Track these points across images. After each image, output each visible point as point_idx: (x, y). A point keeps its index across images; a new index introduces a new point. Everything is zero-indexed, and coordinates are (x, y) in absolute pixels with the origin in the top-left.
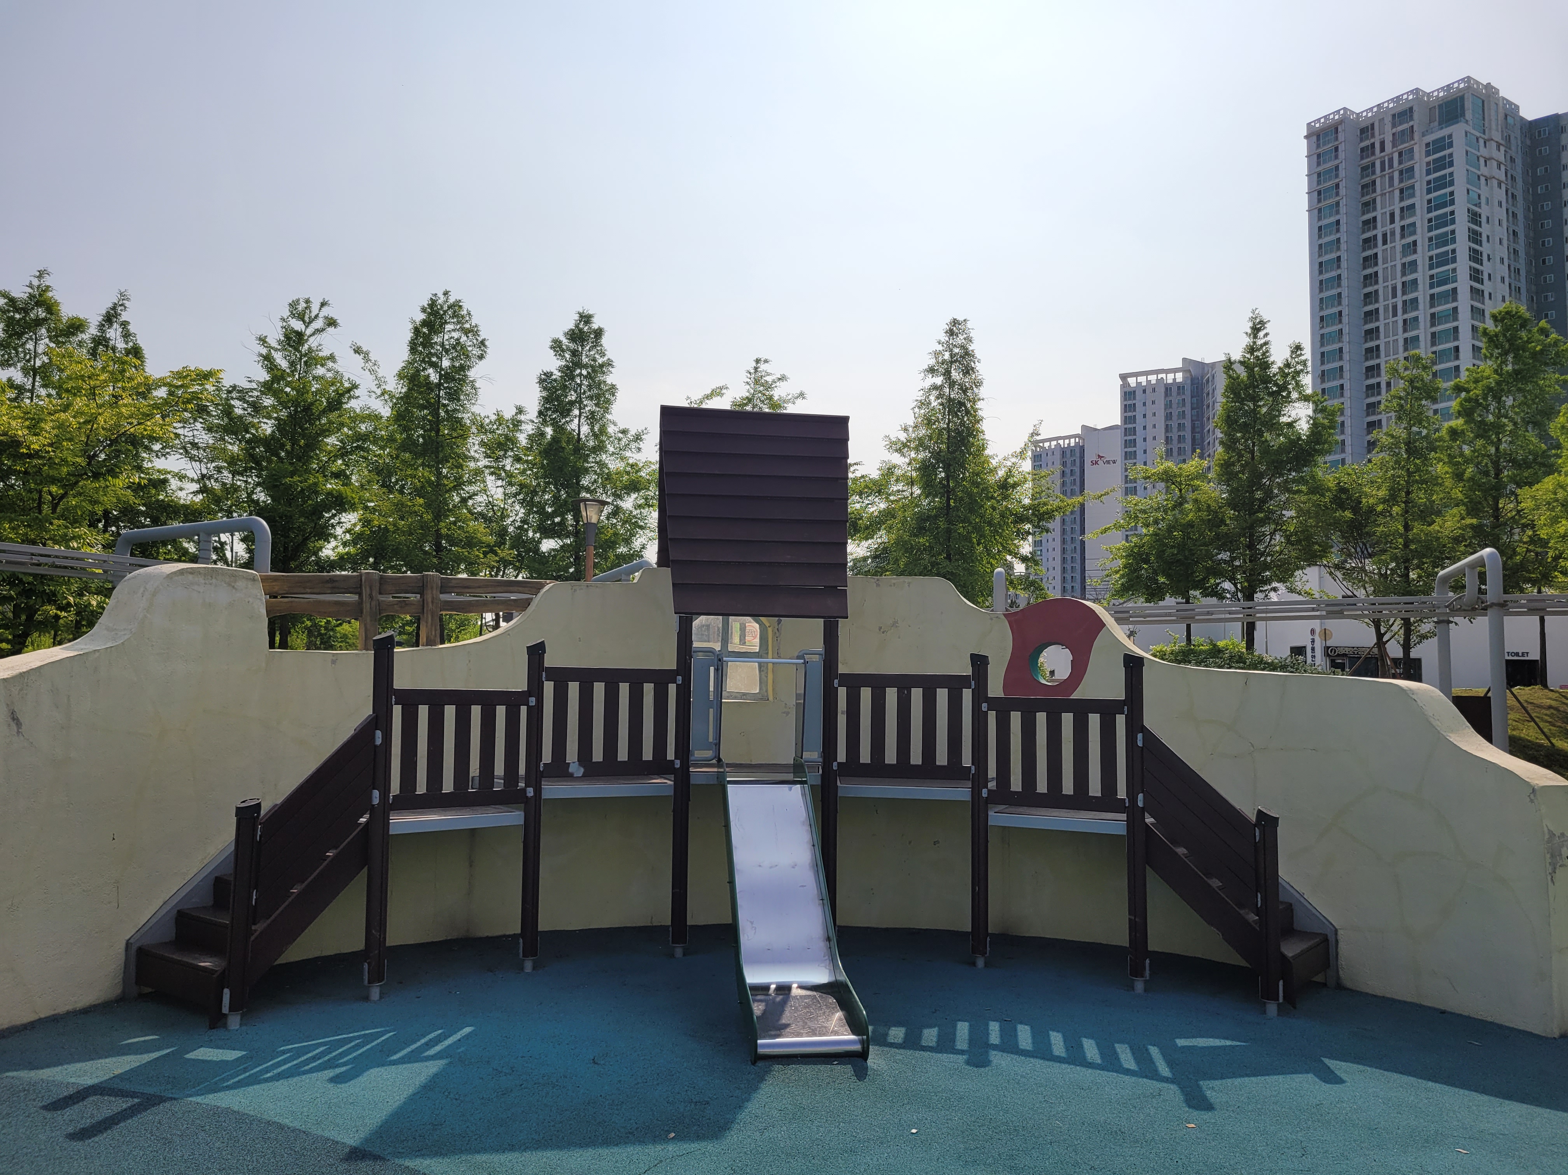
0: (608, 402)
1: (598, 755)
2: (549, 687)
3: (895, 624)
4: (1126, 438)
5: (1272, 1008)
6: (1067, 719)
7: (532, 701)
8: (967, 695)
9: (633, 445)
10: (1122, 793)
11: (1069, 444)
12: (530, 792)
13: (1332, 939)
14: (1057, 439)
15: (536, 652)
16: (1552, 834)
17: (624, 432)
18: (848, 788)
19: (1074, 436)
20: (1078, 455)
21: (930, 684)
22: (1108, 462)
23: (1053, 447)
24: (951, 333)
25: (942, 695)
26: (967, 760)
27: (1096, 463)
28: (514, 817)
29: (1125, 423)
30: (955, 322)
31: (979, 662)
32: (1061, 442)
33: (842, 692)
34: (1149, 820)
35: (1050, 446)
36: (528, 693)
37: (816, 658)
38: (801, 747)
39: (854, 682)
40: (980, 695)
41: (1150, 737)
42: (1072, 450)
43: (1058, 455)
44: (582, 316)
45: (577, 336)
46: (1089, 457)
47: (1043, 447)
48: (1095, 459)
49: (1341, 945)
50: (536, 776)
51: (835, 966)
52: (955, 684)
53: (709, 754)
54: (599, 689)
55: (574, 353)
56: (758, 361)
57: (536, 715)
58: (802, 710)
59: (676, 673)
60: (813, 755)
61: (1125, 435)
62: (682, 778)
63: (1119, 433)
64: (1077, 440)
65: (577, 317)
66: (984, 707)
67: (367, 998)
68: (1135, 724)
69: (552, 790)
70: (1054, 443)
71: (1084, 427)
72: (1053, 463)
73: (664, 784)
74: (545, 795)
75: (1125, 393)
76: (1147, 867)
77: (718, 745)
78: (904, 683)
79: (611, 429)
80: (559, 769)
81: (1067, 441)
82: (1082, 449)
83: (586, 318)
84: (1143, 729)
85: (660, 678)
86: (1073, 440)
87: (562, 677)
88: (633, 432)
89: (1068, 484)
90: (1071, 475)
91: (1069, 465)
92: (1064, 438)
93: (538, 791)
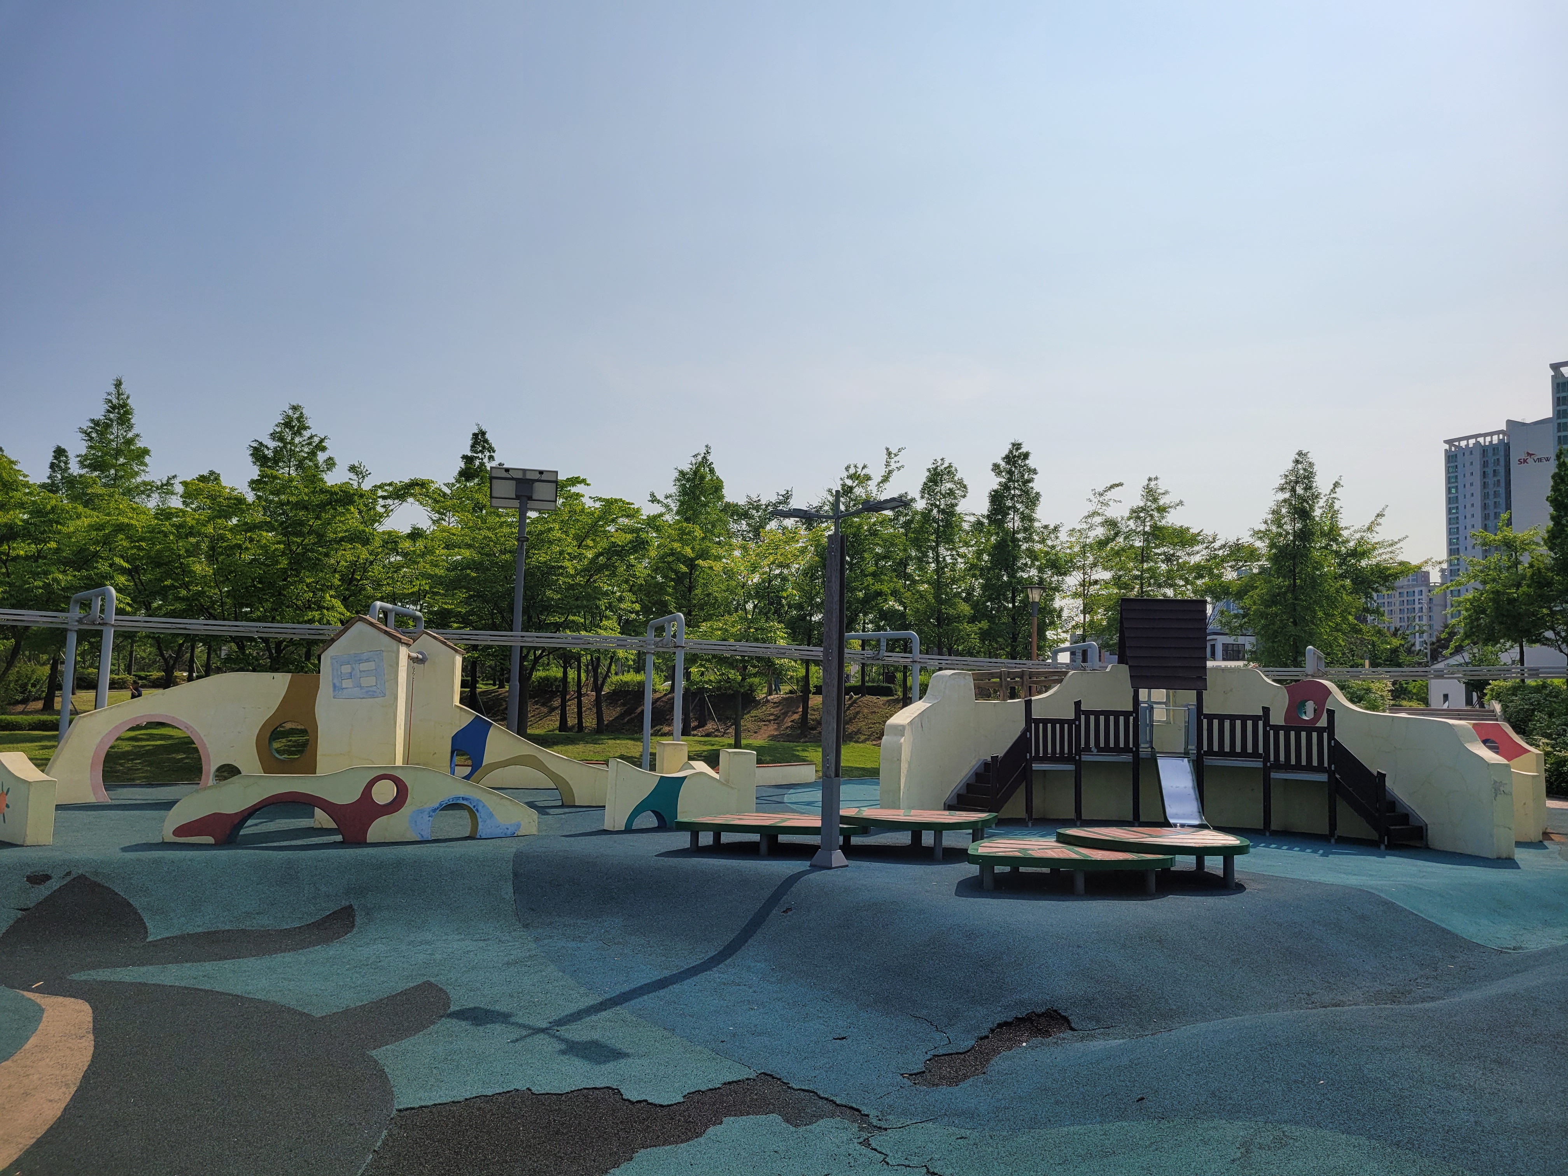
0: (1035, 505)
1: (1102, 745)
2: (1083, 717)
3: (1231, 690)
4: (1559, 434)
5: (1383, 847)
6: (1315, 735)
7: (1077, 723)
8: (1261, 723)
9: (1052, 536)
10: (1326, 765)
11: (1491, 442)
12: (1077, 757)
13: (1424, 828)
14: (1476, 436)
15: (1078, 704)
16: (1495, 782)
17: (1046, 527)
18: (1209, 761)
19: (1498, 433)
20: (1502, 453)
21: (1244, 719)
22: (1540, 460)
23: (1471, 446)
24: (1297, 462)
25: (1250, 723)
26: (1261, 751)
27: (1525, 461)
28: (1071, 767)
29: (1559, 418)
30: (1300, 454)
31: (1266, 710)
32: (1481, 440)
33: (1205, 721)
34: (1338, 776)
35: (1467, 445)
36: (1075, 720)
37: (1193, 707)
38: (1187, 744)
39: (1210, 718)
40: (1266, 723)
41: (1336, 742)
42: (1494, 448)
43: (1477, 454)
44: (1014, 445)
45: (1010, 459)
46: (1515, 456)
47: (1459, 447)
48: (1523, 457)
49: (1429, 831)
50: (1079, 751)
51: (1201, 819)
52: (1255, 719)
53: (1147, 745)
54: (1102, 718)
55: (1010, 472)
56: (1150, 480)
57: (1078, 728)
58: (1187, 729)
59: (1133, 712)
60: (1193, 748)
61: (1559, 431)
62: (1136, 754)
63: (1552, 429)
64: (1501, 436)
65: (1010, 446)
66: (1268, 729)
67: (1027, 826)
68: (1331, 736)
69: (1085, 758)
70: (1472, 442)
71: (1510, 423)
72: (1472, 463)
73: (1127, 758)
74: (1083, 759)
75: (1558, 384)
76: (1338, 796)
77: (1151, 742)
78: (1233, 718)
79: (1036, 524)
80: (1088, 749)
81: (1488, 439)
82: (1507, 447)
83: (1017, 446)
84: (1335, 739)
85: (1126, 714)
86: (1495, 438)
87: (1088, 714)
88: (1051, 527)
89: (1491, 486)
90: (1494, 475)
91: (1491, 465)
92: (1485, 435)
93: (1080, 758)
